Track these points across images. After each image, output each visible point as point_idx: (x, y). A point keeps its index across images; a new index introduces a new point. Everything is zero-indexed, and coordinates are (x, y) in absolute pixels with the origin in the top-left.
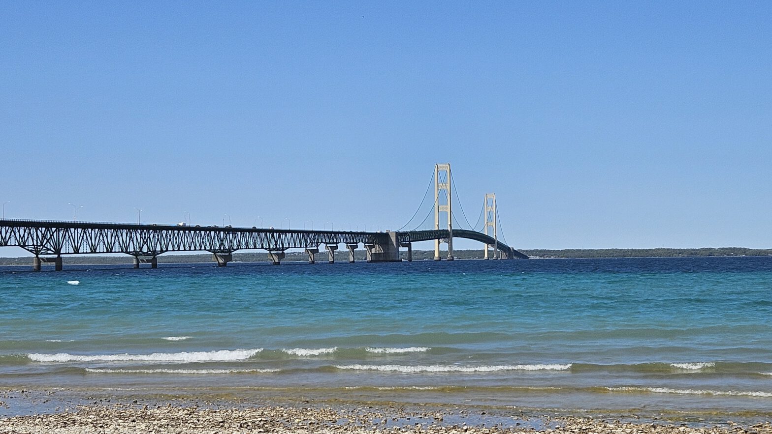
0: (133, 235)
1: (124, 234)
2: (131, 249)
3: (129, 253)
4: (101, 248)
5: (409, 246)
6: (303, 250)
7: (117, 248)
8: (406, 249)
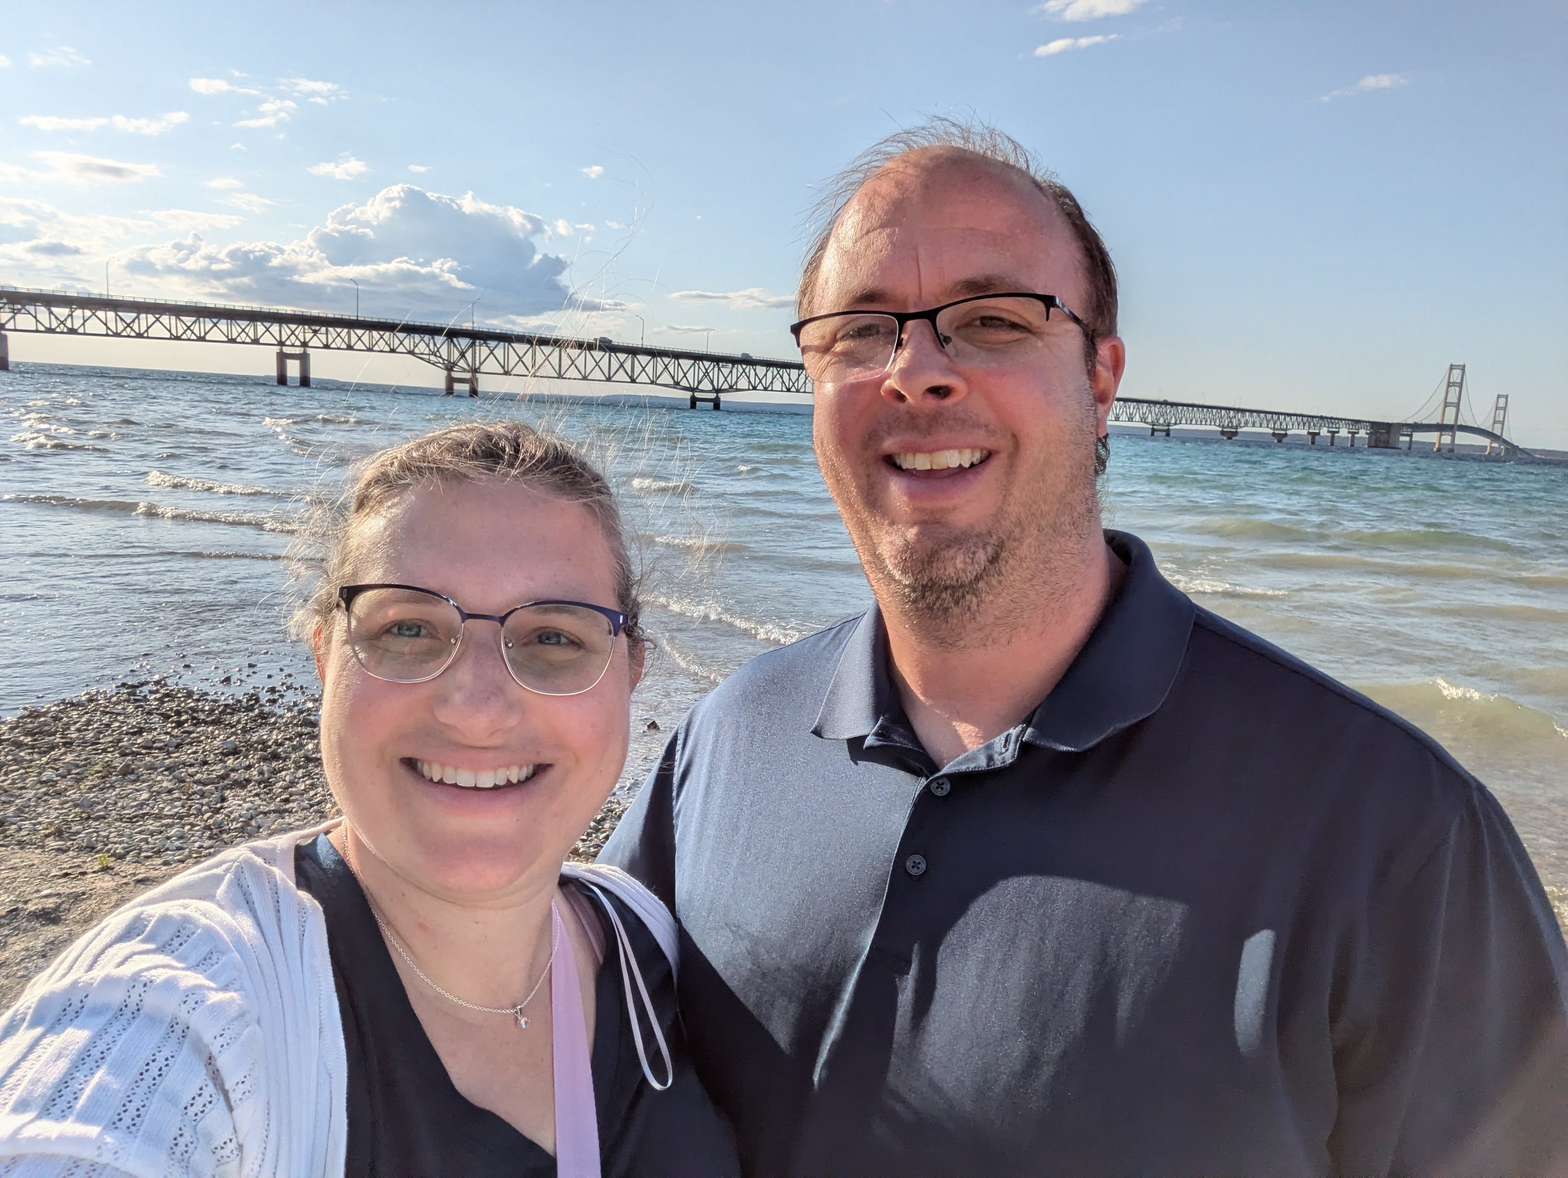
0: (1153, 408)
1: (1145, 408)
2: (1149, 420)
3: (1147, 423)
4: (1124, 417)
5: (1411, 436)
6: (1305, 432)
7: (1137, 418)
8: (1407, 439)
